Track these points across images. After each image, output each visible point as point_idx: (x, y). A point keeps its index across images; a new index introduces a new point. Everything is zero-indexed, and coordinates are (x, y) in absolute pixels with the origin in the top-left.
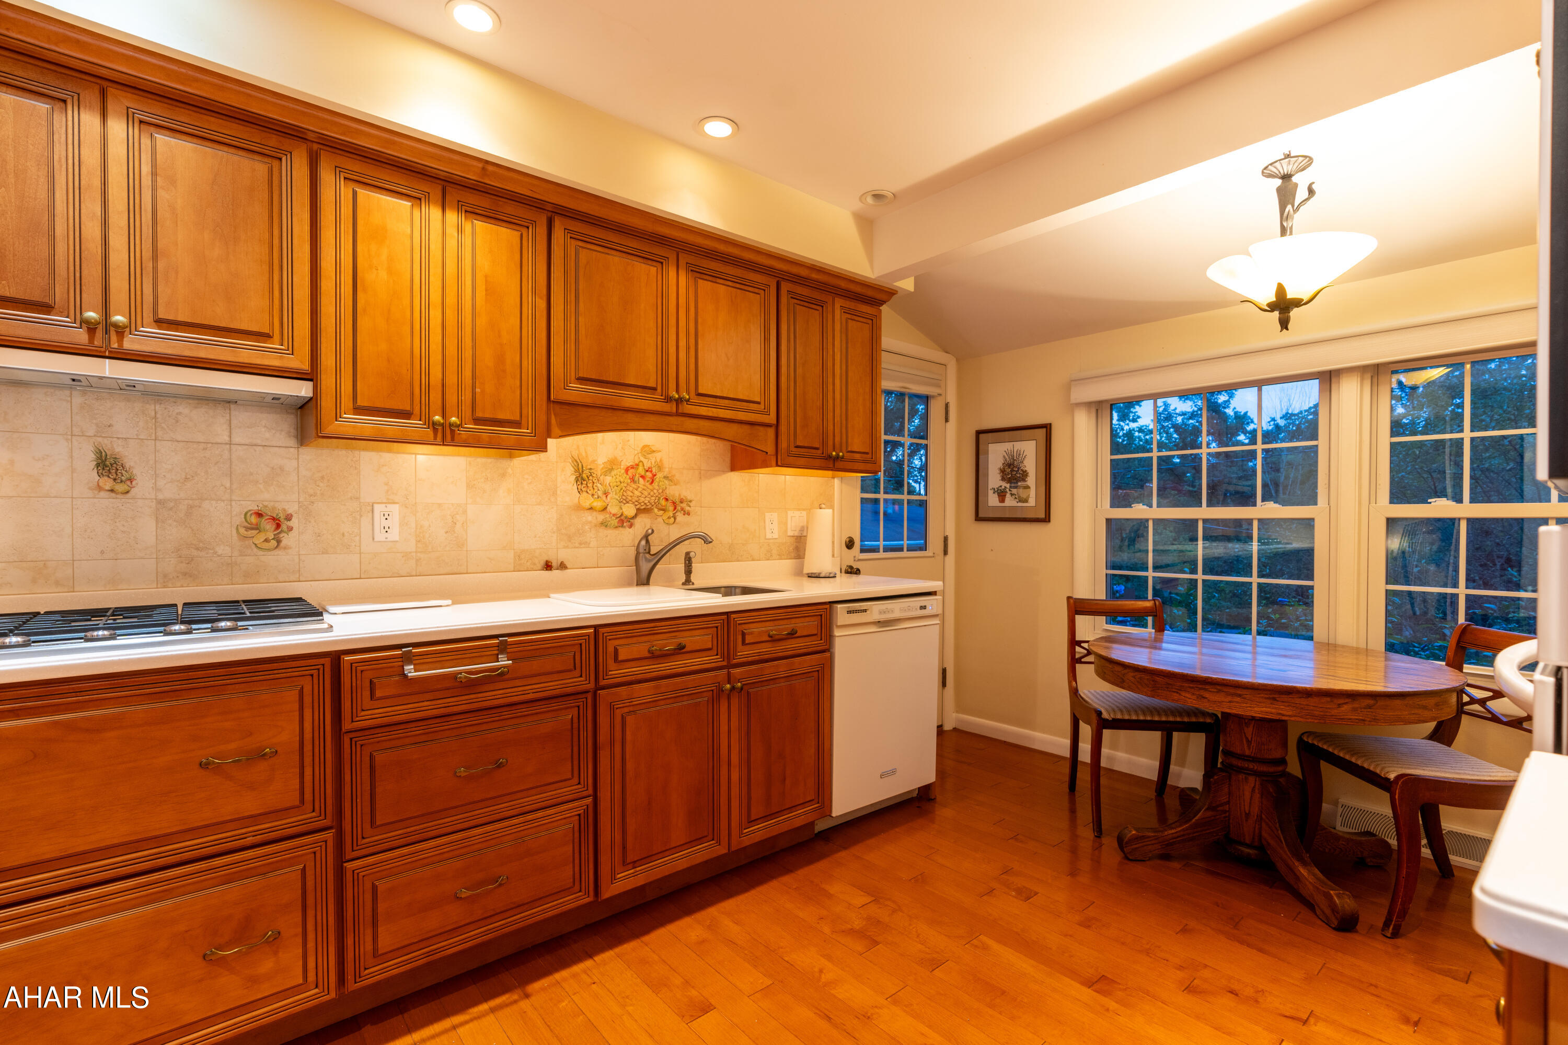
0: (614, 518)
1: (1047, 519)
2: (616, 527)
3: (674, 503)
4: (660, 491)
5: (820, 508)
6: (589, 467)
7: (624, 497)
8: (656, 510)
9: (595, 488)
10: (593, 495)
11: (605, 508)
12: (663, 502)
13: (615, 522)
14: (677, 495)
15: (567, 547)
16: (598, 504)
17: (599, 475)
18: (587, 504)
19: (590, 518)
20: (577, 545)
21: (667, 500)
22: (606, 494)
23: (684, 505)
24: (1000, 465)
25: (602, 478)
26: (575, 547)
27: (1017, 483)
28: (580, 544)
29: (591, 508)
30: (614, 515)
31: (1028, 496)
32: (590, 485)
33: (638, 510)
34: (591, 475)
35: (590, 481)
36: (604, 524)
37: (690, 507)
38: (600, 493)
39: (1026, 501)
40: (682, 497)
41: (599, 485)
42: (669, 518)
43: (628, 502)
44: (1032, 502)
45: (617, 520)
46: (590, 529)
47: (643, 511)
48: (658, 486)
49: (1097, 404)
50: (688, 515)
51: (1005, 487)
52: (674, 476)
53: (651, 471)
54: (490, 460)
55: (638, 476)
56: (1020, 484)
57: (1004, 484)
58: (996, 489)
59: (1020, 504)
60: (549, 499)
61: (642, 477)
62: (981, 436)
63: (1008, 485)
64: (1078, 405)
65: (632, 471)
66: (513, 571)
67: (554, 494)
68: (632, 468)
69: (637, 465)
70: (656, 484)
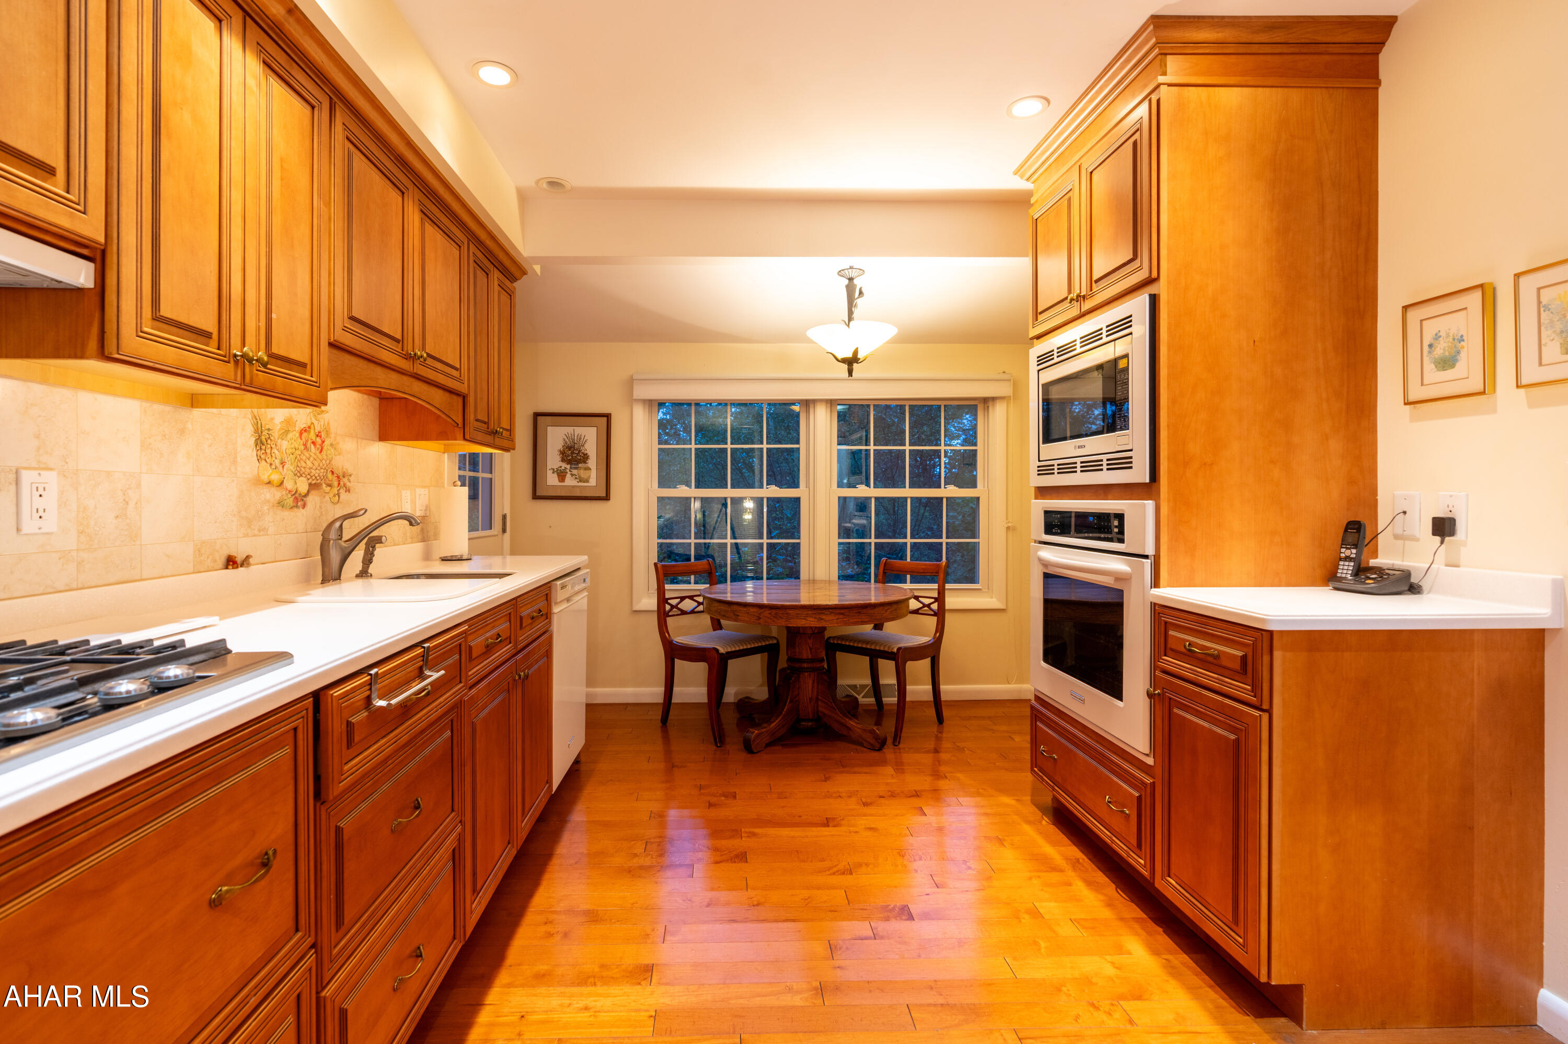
0: (289, 496)
1: (607, 498)
2: (291, 508)
3: (338, 477)
4: (328, 462)
5: (455, 486)
6: (267, 427)
7: (298, 469)
8: (324, 485)
9: (273, 455)
10: (271, 464)
11: (282, 483)
12: (330, 475)
13: (290, 501)
14: (341, 468)
15: (246, 535)
16: (275, 477)
17: (276, 438)
18: (265, 478)
19: (268, 496)
20: (256, 532)
21: (333, 473)
22: (283, 463)
23: (345, 480)
24: (560, 447)
25: (278, 443)
26: (255, 535)
27: (577, 464)
28: (259, 530)
29: (269, 483)
30: (290, 491)
31: (589, 477)
32: (268, 451)
33: (310, 484)
34: (269, 438)
35: (269, 446)
36: (281, 504)
37: (350, 482)
38: (277, 462)
39: (587, 481)
40: (344, 470)
41: (276, 452)
42: (334, 496)
43: (301, 476)
44: (593, 482)
45: (292, 499)
46: (269, 510)
47: (313, 487)
48: (326, 455)
49: (650, 402)
50: (349, 492)
51: (566, 468)
52: (338, 443)
53: (321, 437)
54: (168, 408)
55: (310, 441)
56: (580, 465)
57: (564, 465)
58: (555, 470)
59: (581, 484)
60: (230, 469)
61: (314, 443)
62: (539, 418)
63: (568, 467)
64: (637, 400)
65: (305, 435)
66: (194, 573)
67: (234, 462)
68: (305, 431)
69: (309, 427)
70: (324, 452)
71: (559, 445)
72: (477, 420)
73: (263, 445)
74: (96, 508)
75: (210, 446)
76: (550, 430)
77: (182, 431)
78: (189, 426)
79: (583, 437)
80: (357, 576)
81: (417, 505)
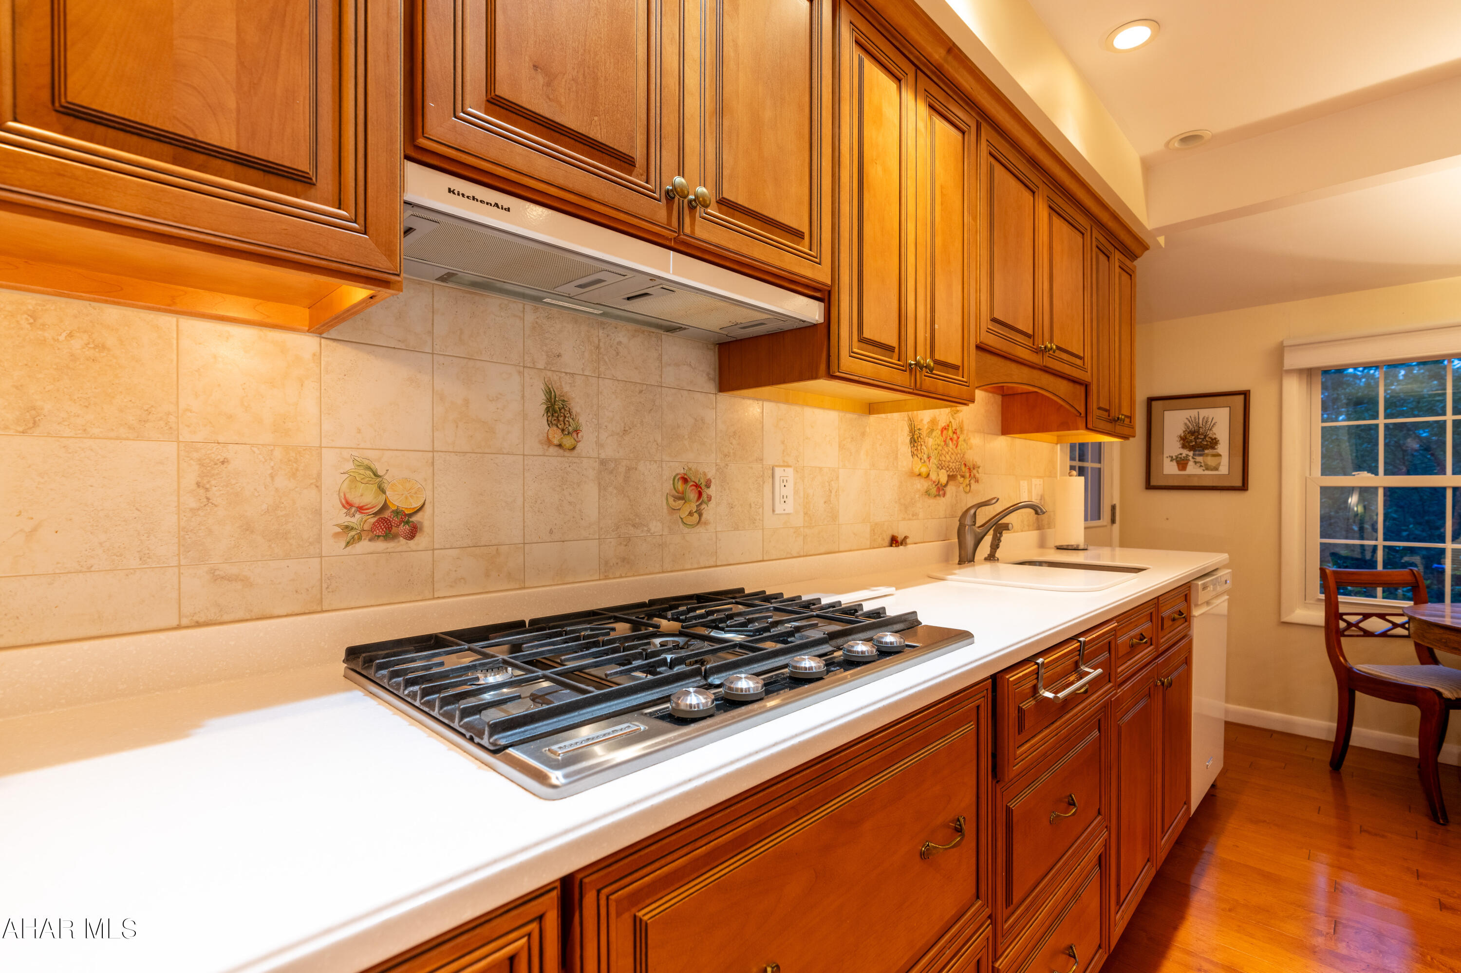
0: (934, 486)
1: (1244, 487)
2: (935, 496)
3: (969, 469)
4: (962, 455)
6: (918, 427)
7: (940, 462)
8: (959, 476)
9: (922, 451)
10: (921, 459)
11: (928, 475)
12: (963, 467)
13: (934, 491)
14: (971, 460)
15: (904, 519)
16: (924, 470)
17: (925, 436)
18: (917, 471)
19: (919, 486)
20: (910, 516)
21: (965, 465)
22: (929, 458)
23: (975, 471)
24: (1180, 432)
25: (926, 440)
26: (909, 519)
27: (1203, 450)
28: (913, 515)
29: (920, 475)
30: (934, 482)
31: (1219, 464)
32: (919, 448)
33: (949, 476)
34: (920, 436)
35: (919, 443)
36: (927, 493)
37: (978, 473)
38: (925, 457)
39: (1216, 469)
40: (974, 463)
41: (925, 448)
42: (967, 486)
43: (942, 468)
44: (1224, 470)
45: (935, 489)
46: (919, 498)
47: (951, 478)
48: (961, 449)
49: (1308, 373)
50: (978, 482)
51: (1187, 455)
52: (969, 439)
53: (956, 433)
54: (855, 416)
55: (949, 438)
56: (1206, 451)
57: (1185, 452)
58: (1174, 457)
59: (1207, 472)
60: (893, 464)
61: (951, 439)
62: (1154, 403)
63: (1191, 453)
64: (1290, 372)
65: (945, 432)
66: (870, 548)
67: (896, 458)
68: (945, 429)
69: (948, 426)
70: (959, 447)
71: (1180, 431)
72: (1099, 408)
73: (916, 442)
74: (813, 495)
75: (881, 445)
76: (1167, 414)
77: (863, 434)
78: (868, 429)
79: (1210, 420)
80: (986, 559)
81: (1033, 494)
